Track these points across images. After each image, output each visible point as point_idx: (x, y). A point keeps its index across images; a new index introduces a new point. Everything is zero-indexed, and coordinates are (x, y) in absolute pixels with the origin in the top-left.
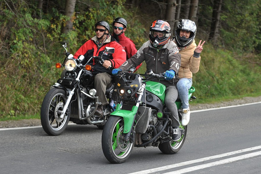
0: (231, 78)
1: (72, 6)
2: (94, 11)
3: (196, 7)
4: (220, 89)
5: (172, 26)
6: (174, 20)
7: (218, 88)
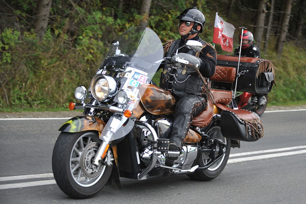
1: (147, 6)
2: (172, 13)
3: (288, 15)
5: (261, 31)
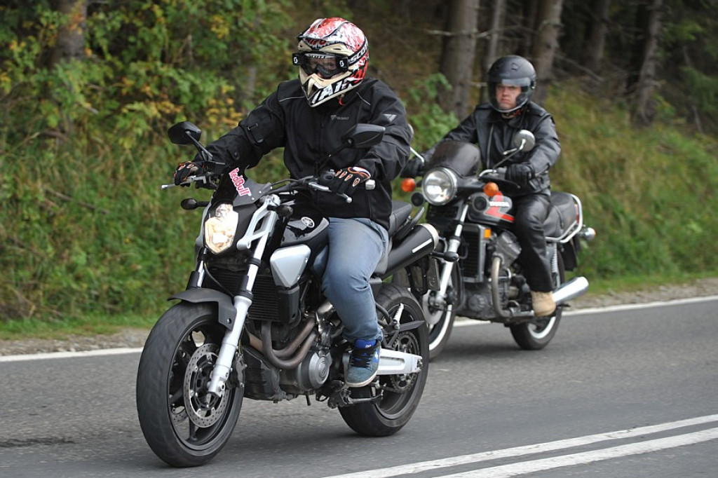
0: (691, 220)
4: (639, 254)
5: (468, 50)
6: (475, 30)
7: (632, 252)
